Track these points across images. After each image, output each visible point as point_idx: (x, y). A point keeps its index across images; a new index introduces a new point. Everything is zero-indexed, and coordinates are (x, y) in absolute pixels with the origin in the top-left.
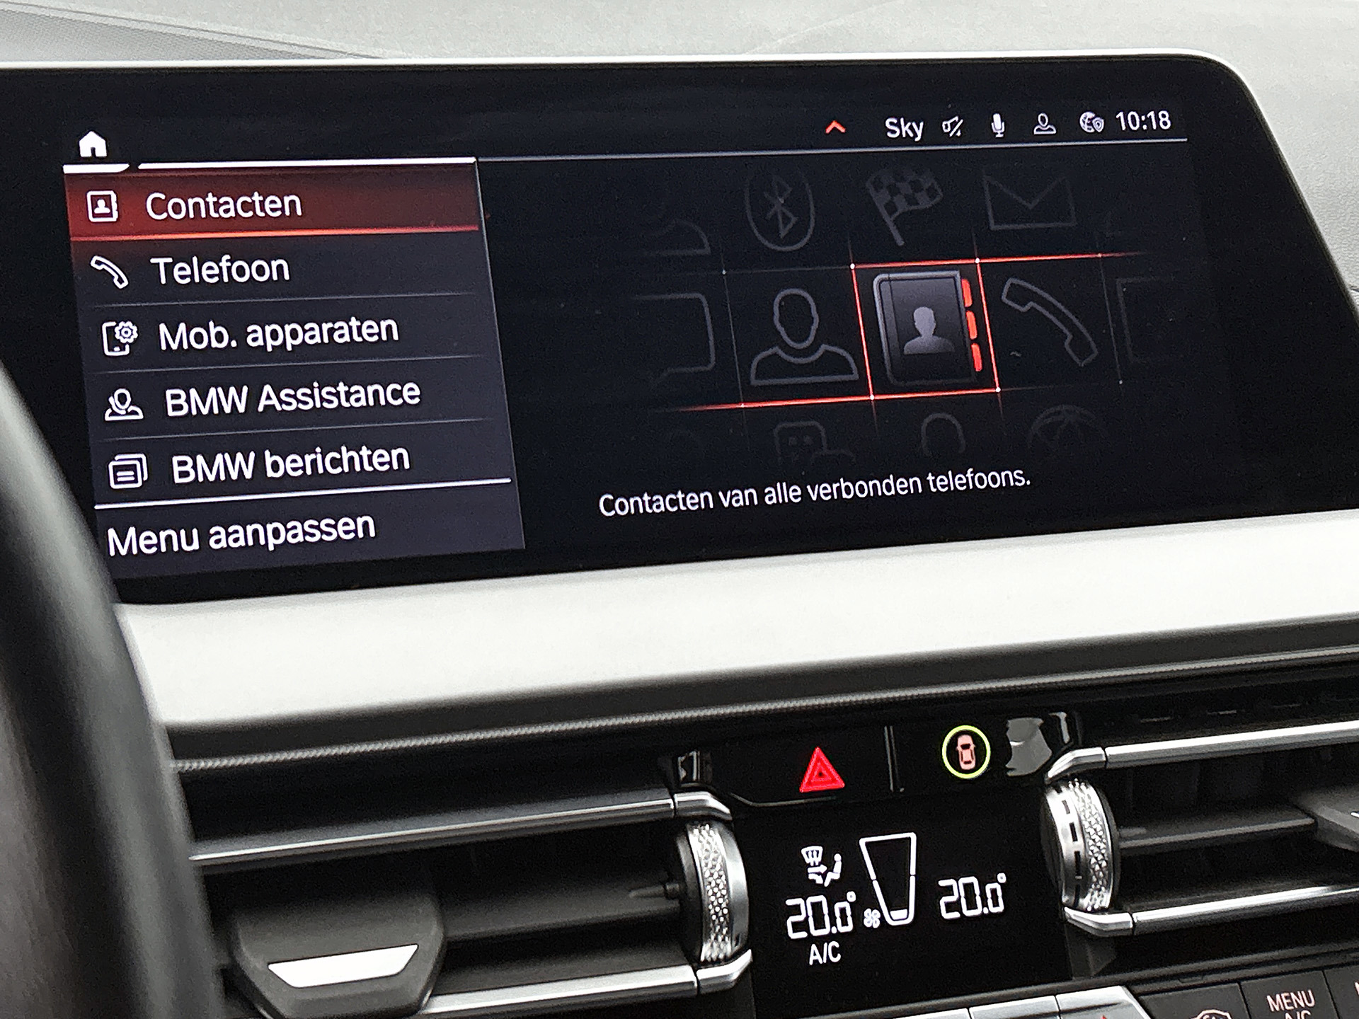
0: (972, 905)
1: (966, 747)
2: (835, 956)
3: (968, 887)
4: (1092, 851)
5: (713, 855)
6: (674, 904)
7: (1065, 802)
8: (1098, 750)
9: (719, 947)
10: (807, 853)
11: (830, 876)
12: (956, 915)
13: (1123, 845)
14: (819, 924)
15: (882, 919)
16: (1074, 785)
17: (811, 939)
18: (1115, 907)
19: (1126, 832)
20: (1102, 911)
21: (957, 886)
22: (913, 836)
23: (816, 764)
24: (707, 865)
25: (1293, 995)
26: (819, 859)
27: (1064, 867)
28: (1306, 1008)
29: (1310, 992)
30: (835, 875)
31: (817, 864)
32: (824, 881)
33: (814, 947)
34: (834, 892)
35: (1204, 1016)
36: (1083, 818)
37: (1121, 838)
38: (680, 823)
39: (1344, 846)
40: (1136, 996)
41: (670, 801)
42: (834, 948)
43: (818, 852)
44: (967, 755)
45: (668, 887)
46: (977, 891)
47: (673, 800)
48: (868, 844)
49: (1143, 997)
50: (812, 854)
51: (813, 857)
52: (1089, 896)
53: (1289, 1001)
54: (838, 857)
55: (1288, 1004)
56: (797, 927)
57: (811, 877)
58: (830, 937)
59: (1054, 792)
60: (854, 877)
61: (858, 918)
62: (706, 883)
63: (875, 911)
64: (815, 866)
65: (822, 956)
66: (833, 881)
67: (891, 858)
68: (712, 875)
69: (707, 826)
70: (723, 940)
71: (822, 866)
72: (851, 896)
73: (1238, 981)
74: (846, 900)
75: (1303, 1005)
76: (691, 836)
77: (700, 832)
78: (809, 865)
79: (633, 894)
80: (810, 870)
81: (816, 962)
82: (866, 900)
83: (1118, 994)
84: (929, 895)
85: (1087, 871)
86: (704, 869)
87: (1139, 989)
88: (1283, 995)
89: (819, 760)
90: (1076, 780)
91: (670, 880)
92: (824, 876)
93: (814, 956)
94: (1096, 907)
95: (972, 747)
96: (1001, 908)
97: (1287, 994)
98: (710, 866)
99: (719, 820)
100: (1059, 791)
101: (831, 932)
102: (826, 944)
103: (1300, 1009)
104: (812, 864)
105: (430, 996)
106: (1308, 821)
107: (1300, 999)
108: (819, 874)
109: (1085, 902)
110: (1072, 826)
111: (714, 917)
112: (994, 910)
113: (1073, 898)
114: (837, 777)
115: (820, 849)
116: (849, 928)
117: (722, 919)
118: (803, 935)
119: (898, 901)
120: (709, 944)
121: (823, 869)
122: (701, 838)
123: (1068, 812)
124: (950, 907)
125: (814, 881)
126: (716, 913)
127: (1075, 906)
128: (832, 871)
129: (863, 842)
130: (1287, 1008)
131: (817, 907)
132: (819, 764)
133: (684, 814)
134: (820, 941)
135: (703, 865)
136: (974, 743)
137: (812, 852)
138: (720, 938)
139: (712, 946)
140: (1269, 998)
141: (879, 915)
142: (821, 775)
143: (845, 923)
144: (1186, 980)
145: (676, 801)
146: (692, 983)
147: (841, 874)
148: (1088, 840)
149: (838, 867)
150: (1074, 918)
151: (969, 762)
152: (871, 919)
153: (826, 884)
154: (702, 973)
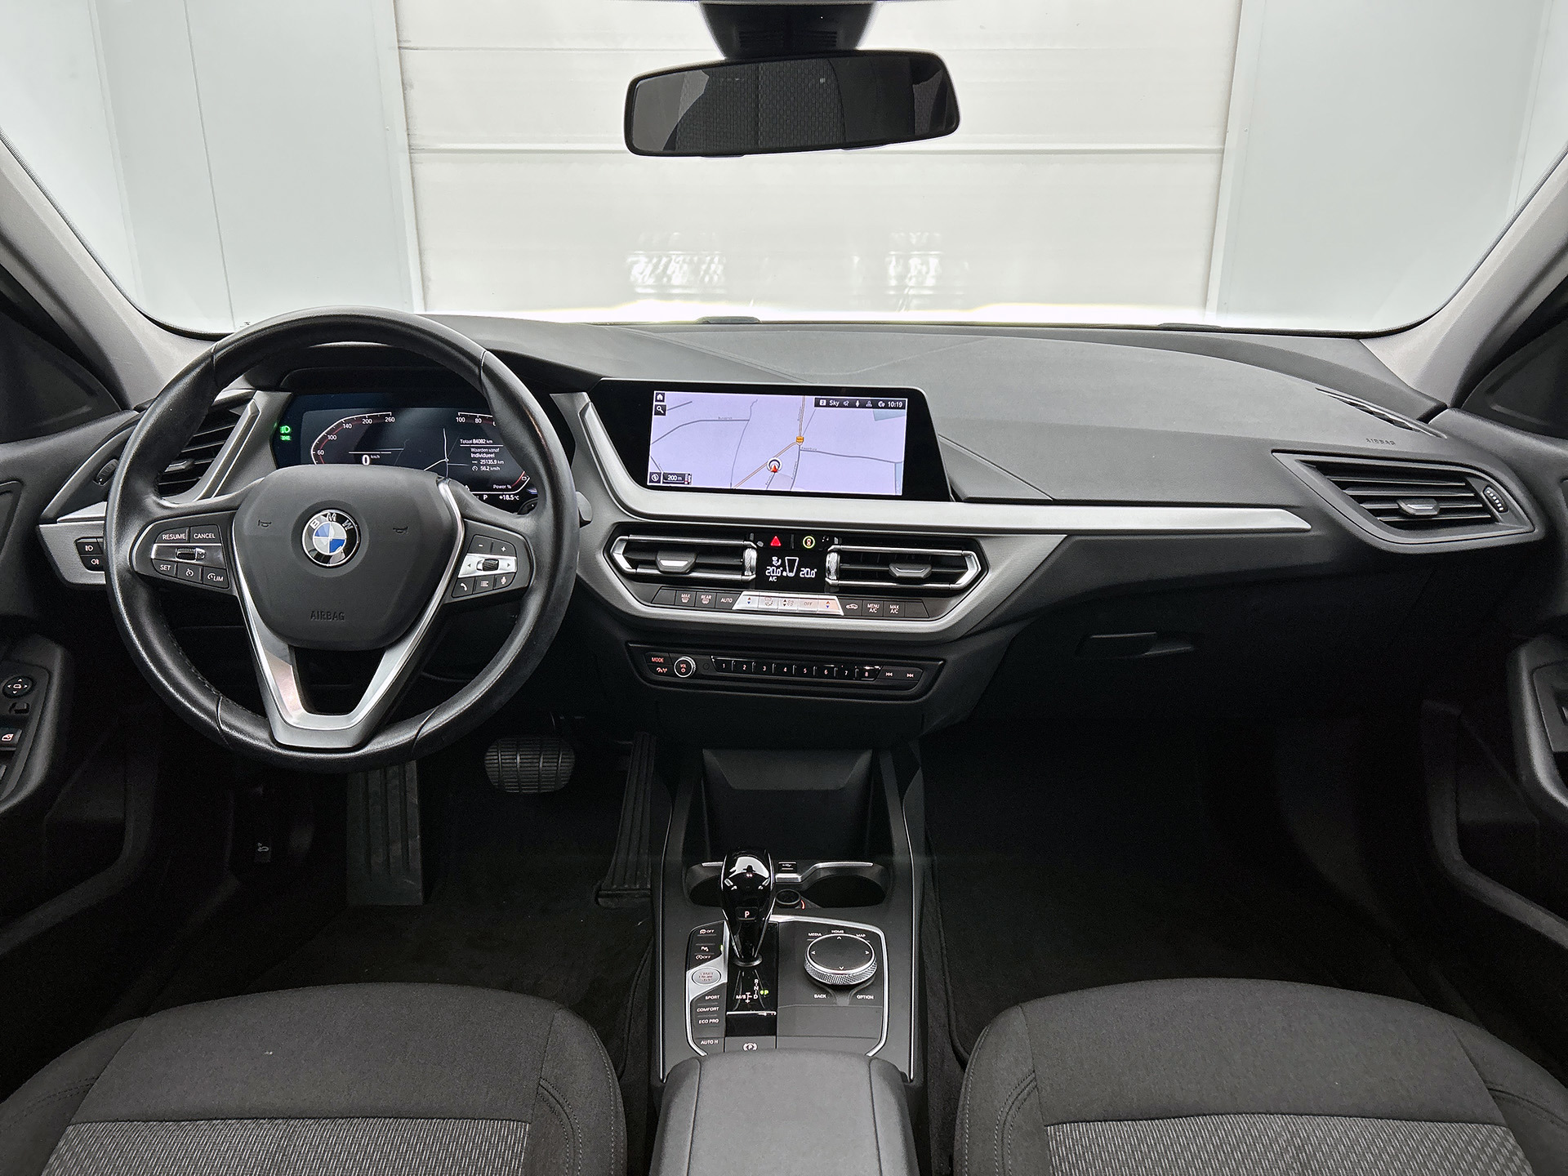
0: (807, 575)
1: (809, 541)
2: (775, 580)
3: (807, 571)
4: (834, 566)
5: (750, 555)
6: (741, 564)
7: (830, 556)
8: (840, 546)
9: (748, 573)
10: (773, 558)
12: (803, 576)
13: (841, 567)
14: (773, 573)
15: (787, 574)
17: (770, 576)
18: (836, 579)
19: (842, 565)
20: (834, 580)
21: (805, 570)
22: (798, 559)
27: (827, 570)
30: (779, 563)
34: (778, 567)
35: (852, 605)
36: (833, 560)
38: (745, 547)
41: (744, 542)
42: (775, 578)
44: (809, 543)
45: (740, 560)
46: (809, 572)
48: (787, 559)
49: (838, 599)
50: (775, 559)
52: (831, 576)
54: (780, 560)
56: (767, 572)
57: (773, 563)
60: (783, 565)
61: (782, 573)
63: (786, 572)
66: (778, 565)
67: (792, 563)
68: (749, 559)
69: (751, 549)
71: (776, 561)
74: (780, 569)
76: (746, 550)
78: (773, 561)
79: (733, 560)
82: (785, 570)
83: (835, 597)
84: (799, 571)
85: (832, 571)
87: (838, 597)
90: (833, 552)
92: (776, 563)
93: (771, 579)
94: (832, 579)
98: (749, 557)
99: (753, 548)
100: (829, 554)
101: (775, 575)
105: (688, 572)
110: (831, 561)
111: (749, 566)
112: (812, 576)
113: (828, 576)
114: (780, 543)
115: (776, 558)
118: (768, 574)
119: (791, 571)
122: (749, 551)
123: (831, 558)
124: (802, 574)
127: (828, 578)
130: (872, 607)
131: (773, 569)
132: (776, 540)
134: (773, 576)
135: (747, 557)
136: (811, 541)
138: (749, 571)
140: (868, 604)
143: (779, 574)
144: (849, 597)
145: (746, 543)
146: (743, 579)
148: (834, 564)
150: (827, 580)
151: (809, 545)
152: (785, 574)
153: (776, 565)
154: (744, 577)
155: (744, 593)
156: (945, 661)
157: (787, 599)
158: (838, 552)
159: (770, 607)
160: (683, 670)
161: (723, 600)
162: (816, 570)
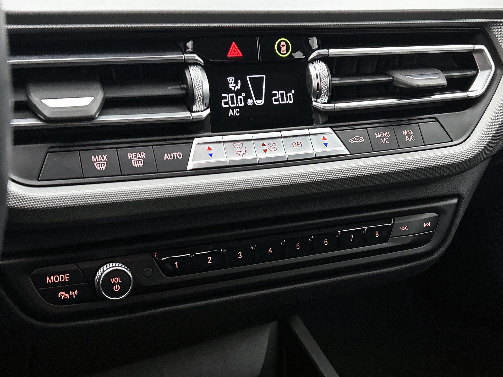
0: (283, 100)
1: (283, 46)
2: (238, 114)
3: (282, 94)
4: (323, 83)
5: (197, 75)
6: (184, 92)
7: (314, 67)
8: (326, 50)
9: (199, 107)
10: (229, 79)
11: (237, 88)
12: (278, 103)
13: (333, 82)
14: (233, 103)
15: (253, 102)
16: (318, 62)
17: (230, 108)
18: (329, 102)
19: (333, 79)
20: (325, 103)
21: (279, 93)
22: (264, 76)
23: (233, 48)
24: (195, 78)
25: (383, 133)
26: (233, 82)
27: (313, 89)
28: (387, 137)
29: (388, 132)
30: (238, 87)
31: (232, 83)
32: (235, 89)
33: (231, 110)
34: (238, 93)
35: (355, 138)
36: (320, 72)
37: (332, 81)
38: (186, 65)
39: (402, 86)
40: (334, 131)
41: (183, 56)
42: (237, 111)
43: (233, 79)
44: (283, 49)
45: (182, 86)
46: (285, 96)
47: (184, 55)
48: (249, 78)
49: (336, 132)
50: (231, 80)
51: (231, 81)
52: (321, 98)
53: (382, 135)
54: (239, 81)
55: (382, 136)
56: (225, 103)
57: (230, 87)
58: (236, 107)
59: (311, 64)
60: (244, 88)
61: (246, 101)
62: (195, 84)
63: (251, 100)
64: (232, 84)
65: (233, 113)
66: (238, 89)
67: (257, 83)
68: (197, 81)
69: (196, 66)
70: (201, 104)
71: (234, 84)
72: (244, 94)
73: (366, 128)
74: (242, 96)
75: (386, 136)
76: (190, 69)
77: (193, 67)
78: (230, 83)
79: (170, 88)
80: (230, 85)
81: (231, 115)
82: (248, 96)
83: (328, 130)
84: (269, 96)
85: (321, 89)
86: (194, 80)
87: (334, 129)
88: (380, 133)
89: (234, 46)
90: (318, 60)
91: (183, 84)
92: (235, 87)
93: (231, 113)
94: (323, 102)
95: (285, 46)
96: (292, 102)
97: (381, 133)
98: (196, 79)
99: (200, 65)
100: (313, 64)
101: (236, 106)
102: (235, 110)
103: (385, 137)
104: (231, 83)
105: (98, 115)
106: (391, 78)
107: (385, 134)
108: (233, 86)
109: (319, 100)
110: (317, 75)
111: (198, 96)
112: (290, 102)
113: (316, 99)
114: (240, 53)
115: (234, 78)
116: (243, 105)
117: (200, 97)
118: (227, 106)
119: (259, 97)
120: (196, 106)
121: (234, 85)
122: (193, 69)
123: (316, 70)
124: (276, 100)
125: (231, 88)
126: (198, 94)
127: (316, 101)
128: (237, 86)
129: (248, 77)
130: (381, 137)
131: (232, 97)
132: (234, 47)
133: (188, 61)
134: (233, 109)
135: (194, 78)
136: (286, 45)
137: (231, 79)
138: (200, 103)
139: (197, 106)
140: (376, 134)
141: (252, 101)
142: (234, 51)
143: (241, 103)
144: (350, 127)
145: (185, 56)
146: (190, 117)
147: (240, 87)
148: (321, 79)
149: (239, 85)
150: (315, 105)
151: (283, 51)
152: (250, 102)
153: (235, 90)
154: (193, 114)
155: (196, 141)
156: (459, 196)
157: (265, 142)
158: (325, 59)
159: (245, 157)
160: (117, 288)
161: (166, 157)
162: (293, 92)
